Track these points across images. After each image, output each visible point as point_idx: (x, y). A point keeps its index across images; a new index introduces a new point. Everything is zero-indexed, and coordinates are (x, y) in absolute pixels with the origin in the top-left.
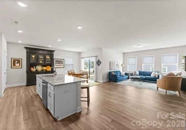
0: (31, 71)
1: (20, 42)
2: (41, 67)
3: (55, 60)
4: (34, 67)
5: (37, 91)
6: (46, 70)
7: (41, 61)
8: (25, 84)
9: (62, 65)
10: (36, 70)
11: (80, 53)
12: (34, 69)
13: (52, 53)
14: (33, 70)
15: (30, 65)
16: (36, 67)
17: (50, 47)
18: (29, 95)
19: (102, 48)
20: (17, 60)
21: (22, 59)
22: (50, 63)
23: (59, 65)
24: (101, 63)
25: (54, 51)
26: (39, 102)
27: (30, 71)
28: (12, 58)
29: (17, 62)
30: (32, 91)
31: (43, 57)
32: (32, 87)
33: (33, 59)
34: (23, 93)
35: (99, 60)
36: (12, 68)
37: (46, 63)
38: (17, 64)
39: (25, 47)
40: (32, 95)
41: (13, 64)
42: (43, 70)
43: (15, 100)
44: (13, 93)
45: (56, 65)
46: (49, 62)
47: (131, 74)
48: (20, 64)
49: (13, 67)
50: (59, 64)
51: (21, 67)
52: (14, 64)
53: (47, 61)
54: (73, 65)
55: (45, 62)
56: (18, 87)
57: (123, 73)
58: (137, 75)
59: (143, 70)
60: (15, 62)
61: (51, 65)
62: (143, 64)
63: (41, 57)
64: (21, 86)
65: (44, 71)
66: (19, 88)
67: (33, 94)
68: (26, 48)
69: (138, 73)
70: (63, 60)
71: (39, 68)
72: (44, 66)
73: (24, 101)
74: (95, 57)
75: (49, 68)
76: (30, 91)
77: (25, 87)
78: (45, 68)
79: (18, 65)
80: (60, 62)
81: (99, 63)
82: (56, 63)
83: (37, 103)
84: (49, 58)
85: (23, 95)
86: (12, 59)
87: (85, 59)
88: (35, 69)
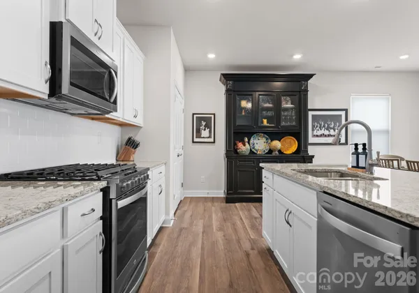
0: (238, 153)
1: (211, 56)
2: (264, 140)
3: (310, 113)
4: (246, 139)
5: (264, 233)
6: (280, 151)
7: (265, 118)
8: (221, 193)
10: (251, 152)
12: (244, 145)
13: (301, 86)
14: (244, 148)
15: (234, 133)
16: (251, 141)
21: (214, 115)
22: (294, 123)
23: (326, 132)
25: (311, 76)
27: (236, 151)
28: (193, 114)
29: (204, 123)
30: (244, 227)
31: (271, 105)
32: (242, 210)
33: (243, 113)
34: (220, 230)
36: (193, 142)
37: (283, 124)
38: (205, 130)
39: (224, 75)
40: (247, 245)
41: (197, 132)
42: (270, 151)
44: (195, 222)
45: (315, 133)
46: (291, 120)
48: (210, 132)
49: (195, 139)
50: (328, 129)
51: (212, 140)
53: (286, 120)
54: (388, 132)
55: (279, 122)
56: (205, 199)
61: (299, 133)
63: (265, 105)
64: (213, 200)
65: (274, 154)
66: (210, 204)
67: (253, 243)
68: (226, 77)
70: (343, 113)
71: (260, 144)
72: (273, 135)
75: (291, 145)
77: (224, 205)
78: (277, 144)
79: (206, 133)
82: (313, 126)
84: (289, 105)
85: (220, 238)
86: (195, 116)
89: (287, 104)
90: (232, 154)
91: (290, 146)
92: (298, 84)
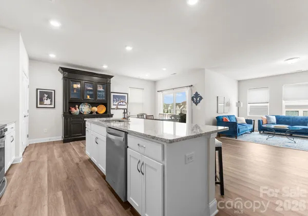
0: (71, 114)
1: (52, 56)
2: (88, 106)
3: (112, 94)
4: (77, 106)
5: (87, 152)
6: (97, 112)
7: (89, 95)
8: (60, 138)
9: (124, 104)
10: (80, 113)
11: (155, 82)
12: (76, 109)
13: (107, 81)
14: (75, 111)
15: (69, 102)
16: (80, 107)
17: (105, 68)
18: (72, 160)
19: (204, 69)
20: (46, 93)
21: (54, 91)
22: (104, 99)
24: (201, 98)
25: (112, 77)
26: (97, 179)
27: (70, 112)
28: (37, 89)
29: (46, 96)
30: (76, 153)
31: (92, 89)
32: (74, 145)
33: (75, 92)
34: (60, 157)
35: (197, 93)
36: (37, 107)
37: (98, 98)
38: (47, 100)
39: (61, 68)
40: (77, 160)
41: (40, 101)
43: (44, 173)
44: (41, 156)
45: (114, 104)
46: (102, 97)
47: (259, 121)
48: (51, 101)
49: (39, 106)
50: (120, 102)
51: (53, 106)
52: (42, 100)
54: (143, 104)
55: (96, 98)
56: (48, 143)
57: (242, 120)
58: (273, 124)
59: (284, 114)
60: (43, 96)
61: (106, 104)
62: (283, 102)
63: (89, 88)
64: (54, 143)
65: (93, 114)
66: (51, 146)
67: (80, 159)
68: (63, 70)
69: (274, 119)
70: (126, 95)
71: (85, 109)
72: (93, 104)
73: (65, 176)
74: (189, 88)
76: (72, 151)
77: (62, 144)
78: (95, 109)
79: (48, 102)
80: (121, 98)
81: (196, 98)
82: (113, 100)
83: (92, 183)
84: (102, 90)
85: (60, 161)
86: (39, 91)
87: (164, 92)
88: (78, 109)
89: (100, 88)
90: (67, 114)
91: (102, 109)
92: (106, 79)
